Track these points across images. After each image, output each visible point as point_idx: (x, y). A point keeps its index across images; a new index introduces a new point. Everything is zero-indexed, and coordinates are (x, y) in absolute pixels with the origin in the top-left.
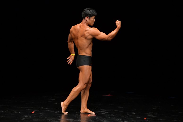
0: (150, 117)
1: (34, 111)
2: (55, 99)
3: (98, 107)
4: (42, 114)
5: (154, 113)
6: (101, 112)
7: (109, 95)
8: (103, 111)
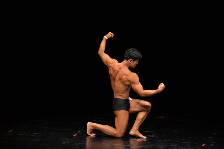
0: (209, 143)
1: (76, 134)
2: (100, 121)
3: (149, 131)
4: (85, 138)
5: (214, 139)
6: (153, 136)
7: (162, 117)
8: (155, 135)
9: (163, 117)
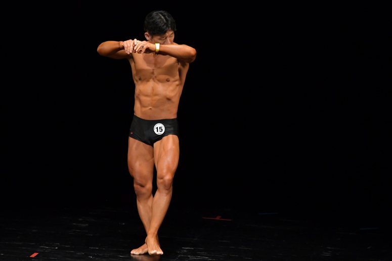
1: (37, 252)
6: (199, 258)
7: (218, 218)
8: (202, 256)
9: (220, 217)
